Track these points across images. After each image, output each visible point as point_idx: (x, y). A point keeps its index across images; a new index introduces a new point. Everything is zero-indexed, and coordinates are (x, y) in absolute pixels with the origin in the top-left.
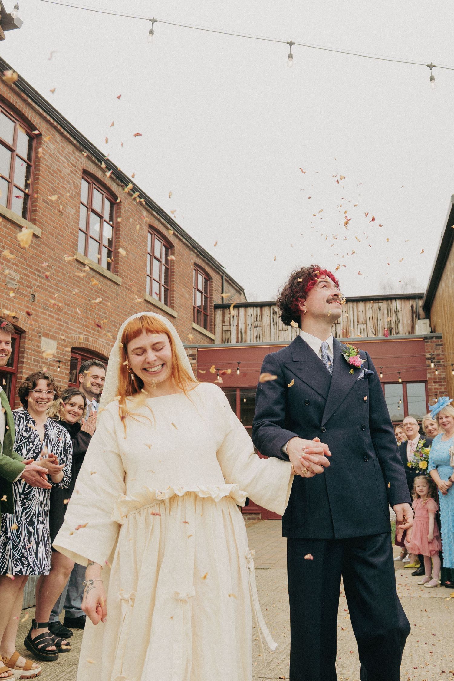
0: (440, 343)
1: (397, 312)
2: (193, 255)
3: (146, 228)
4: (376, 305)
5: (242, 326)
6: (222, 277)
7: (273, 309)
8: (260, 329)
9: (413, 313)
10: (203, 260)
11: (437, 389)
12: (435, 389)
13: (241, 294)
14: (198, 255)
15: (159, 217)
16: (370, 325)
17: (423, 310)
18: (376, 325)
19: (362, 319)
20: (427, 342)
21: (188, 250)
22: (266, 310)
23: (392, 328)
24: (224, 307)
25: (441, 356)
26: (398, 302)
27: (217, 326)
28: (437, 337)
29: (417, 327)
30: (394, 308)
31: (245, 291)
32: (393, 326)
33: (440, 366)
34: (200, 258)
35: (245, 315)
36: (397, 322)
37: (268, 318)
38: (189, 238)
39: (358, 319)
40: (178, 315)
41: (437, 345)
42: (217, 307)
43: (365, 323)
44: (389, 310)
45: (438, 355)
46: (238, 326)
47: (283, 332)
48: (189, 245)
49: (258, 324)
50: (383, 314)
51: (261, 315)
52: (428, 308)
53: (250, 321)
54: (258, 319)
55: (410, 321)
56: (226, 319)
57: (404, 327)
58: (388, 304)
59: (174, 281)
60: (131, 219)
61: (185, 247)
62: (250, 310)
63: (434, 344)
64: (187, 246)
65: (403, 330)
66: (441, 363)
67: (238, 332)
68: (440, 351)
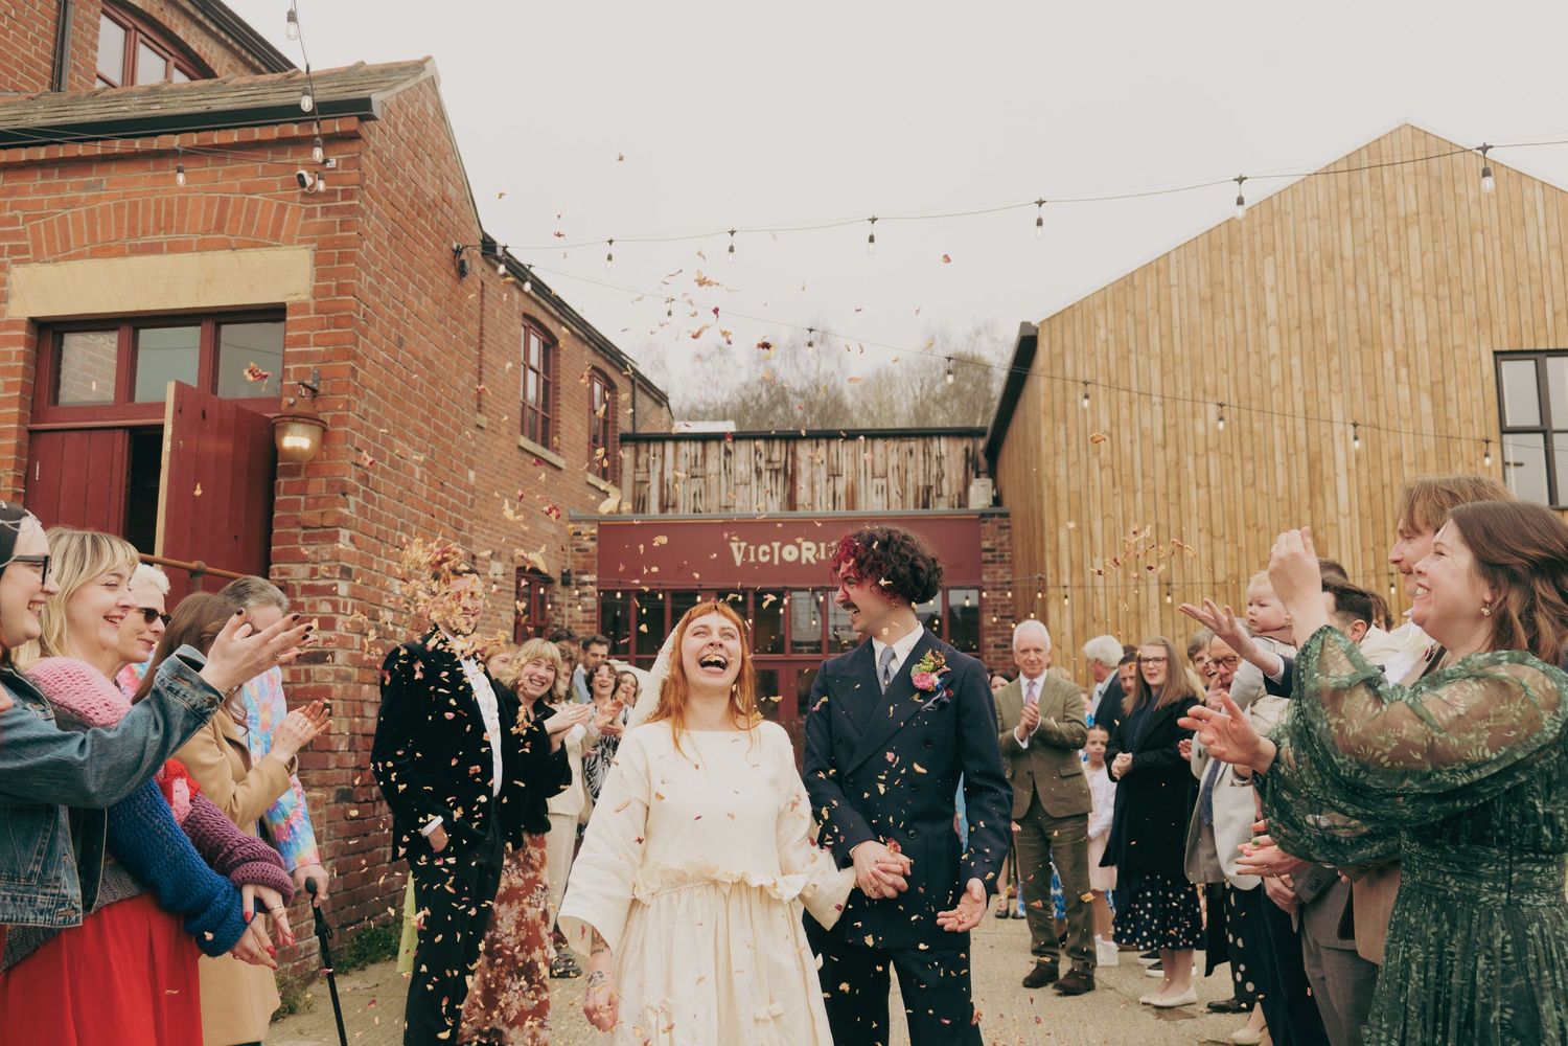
0: (1006, 524)
1: (940, 459)
2: (587, 352)
3: (518, 320)
4: (905, 445)
5: (668, 475)
6: (633, 382)
7: (726, 447)
8: (701, 480)
9: (967, 460)
10: (604, 358)
11: (998, 600)
12: (994, 600)
13: (662, 406)
14: (594, 351)
15: (537, 297)
16: (893, 480)
17: (986, 456)
18: (903, 480)
19: (879, 470)
20: (984, 522)
21: (579, 344)
22: (713, 447)
23: (931, 487)
24: (636, 439)
25: (1006, 547)
26: (943, 441)
27: (625, 472)
28: (1001, 515)
29: (972, 489)
30: (935, 453)
31: (670, 401)
32: (933, 483)
33: (1005, 562)
34: (599, 354)
35: (675, 455)
36: (940, 477)
37: (716, 462)
38: (582, 324)
39: (873, 468)
40: (567, 464)
41: (1001, 528)
42: (626, 439)
43: (885, 476)
44: (927, 453)
45: (1002, 544)
46: (662, 473)
47: (742, 487)
48: (583, 335)
49: (698, 471)
50: (917, 461)
51: (704, 455)
52: (993, 452)
53: (684, 464)
54: (699, 463)
55: (961, 476)
56: (642, 460)
57: (950, 485)
58: (925, 444)
59: (559, 405)
60: (498, 312)
61: (576, 341)
62: (684, 447)
63: (996, 526)
64: (579, 337)
65: (950, 491)
66: (1007, 558)
67: (662, 483)
68: (1005, 538)
